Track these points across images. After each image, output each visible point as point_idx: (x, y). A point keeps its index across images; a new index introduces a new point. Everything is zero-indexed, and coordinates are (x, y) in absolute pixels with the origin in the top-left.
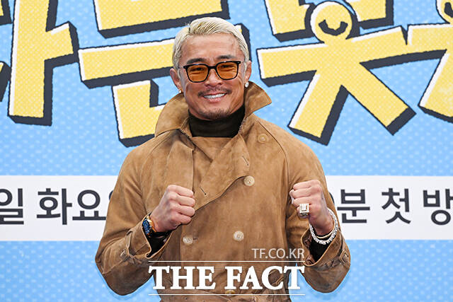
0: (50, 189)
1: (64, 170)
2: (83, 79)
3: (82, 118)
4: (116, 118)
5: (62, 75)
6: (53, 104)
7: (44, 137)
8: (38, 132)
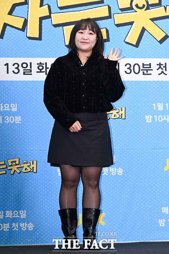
0: (41, 63)
1: (46, 56)
2: (53, 24)
3: (52, 38)
4: (64, 38)
5: (45, 23)
6: (42, 33)
7: (39, 44)
8: (37, 43)
